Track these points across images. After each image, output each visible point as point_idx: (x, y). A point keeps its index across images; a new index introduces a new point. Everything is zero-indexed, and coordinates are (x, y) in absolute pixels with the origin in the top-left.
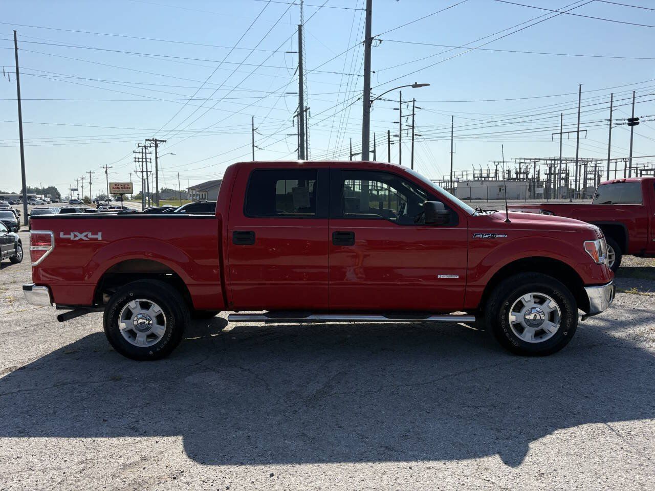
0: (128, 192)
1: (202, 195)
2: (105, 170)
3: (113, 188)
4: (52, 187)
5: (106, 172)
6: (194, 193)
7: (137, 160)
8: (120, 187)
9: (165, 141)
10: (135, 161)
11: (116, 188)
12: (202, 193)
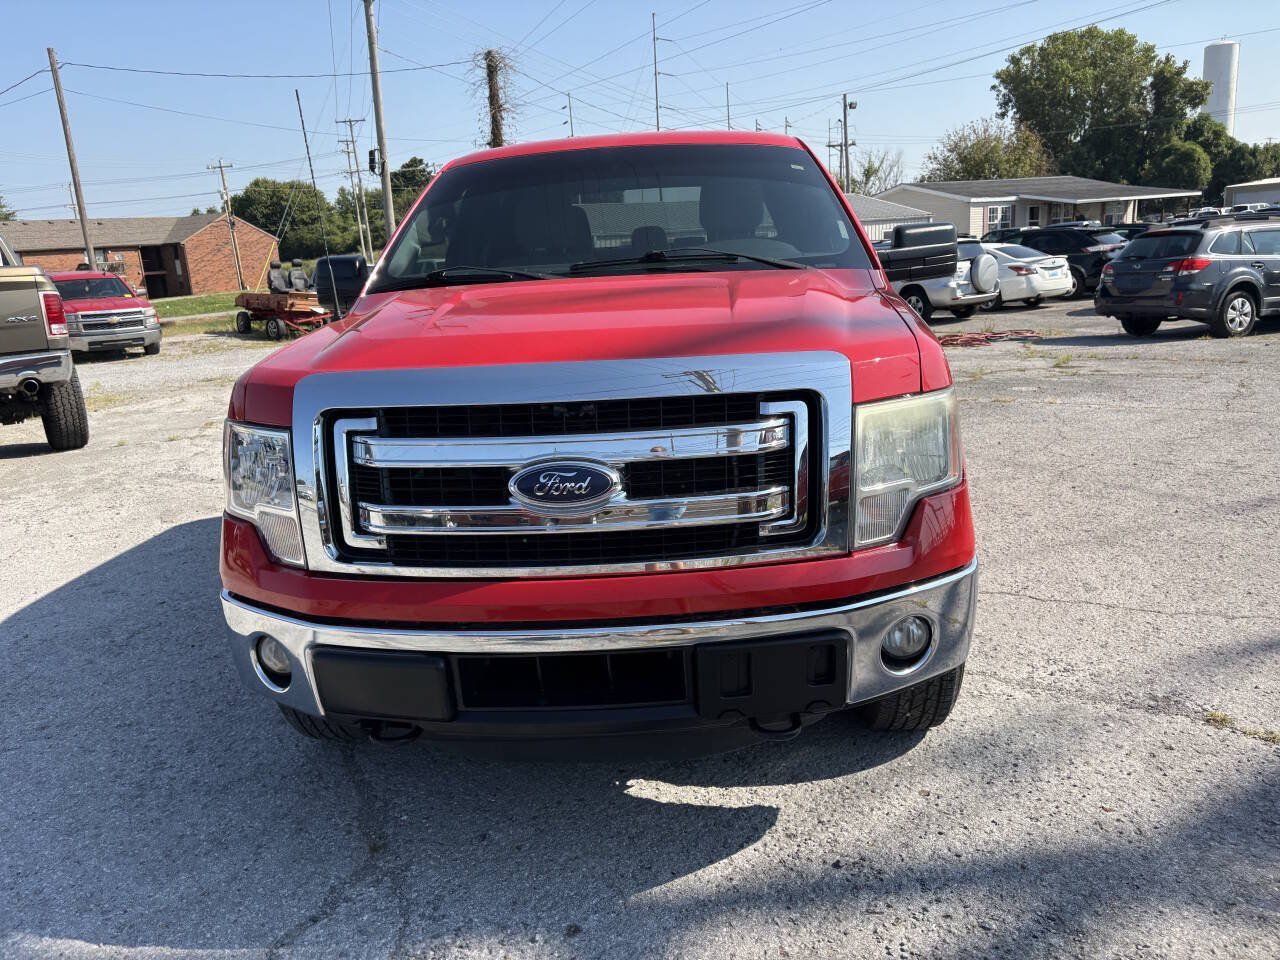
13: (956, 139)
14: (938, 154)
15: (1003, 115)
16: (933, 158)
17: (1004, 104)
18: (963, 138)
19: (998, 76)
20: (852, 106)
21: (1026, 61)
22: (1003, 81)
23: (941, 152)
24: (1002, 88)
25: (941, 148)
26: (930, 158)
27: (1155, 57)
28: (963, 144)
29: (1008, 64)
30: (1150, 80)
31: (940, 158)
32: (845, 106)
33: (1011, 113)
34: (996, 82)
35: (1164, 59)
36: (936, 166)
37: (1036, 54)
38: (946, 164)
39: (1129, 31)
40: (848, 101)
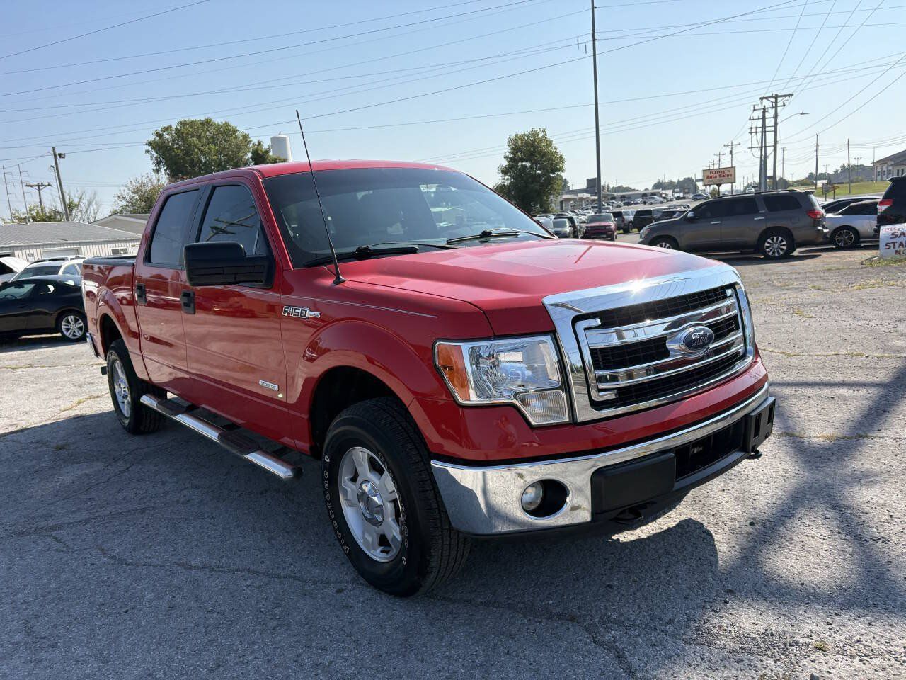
0: (725, 181)
1: (898, 170)
2: (730, 149)
3: (708, 177)
4: (689, 178)
5: (731, 152)
6: (885, 168)
7: (754, 130)
8: (718, 175)
9: (792, 95)
10: (751, 133)
11: (711, 177)
12: (897, 168)
13: (138, 185)
14: (125, 194)
15: (158, 171)
16: (121, 197)
17: (158, 163)
18: (143, 185)
19: (149, 144)
20: (60, 156)
21: (166, 136)
22: (153, 148)
23: (128, 194)
24: (153, 152)
25: (127, 191)
26: (119, 197)
27: (250, 141)
28: (142, 188)
29: (154, 137)
30: (250, 155)
31: (128, 198)
32: (55, 156)
33: (163, 170)
34: (149, 148)
35: (257, 143)
36: (125, 204)
37: (173, 132)
38: (132, 202)
39: (232, 124)
40: (57, 153)
